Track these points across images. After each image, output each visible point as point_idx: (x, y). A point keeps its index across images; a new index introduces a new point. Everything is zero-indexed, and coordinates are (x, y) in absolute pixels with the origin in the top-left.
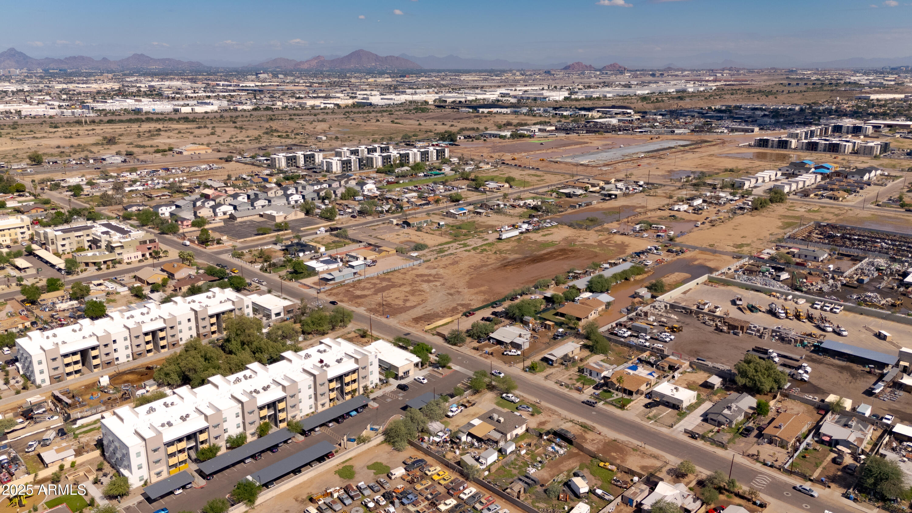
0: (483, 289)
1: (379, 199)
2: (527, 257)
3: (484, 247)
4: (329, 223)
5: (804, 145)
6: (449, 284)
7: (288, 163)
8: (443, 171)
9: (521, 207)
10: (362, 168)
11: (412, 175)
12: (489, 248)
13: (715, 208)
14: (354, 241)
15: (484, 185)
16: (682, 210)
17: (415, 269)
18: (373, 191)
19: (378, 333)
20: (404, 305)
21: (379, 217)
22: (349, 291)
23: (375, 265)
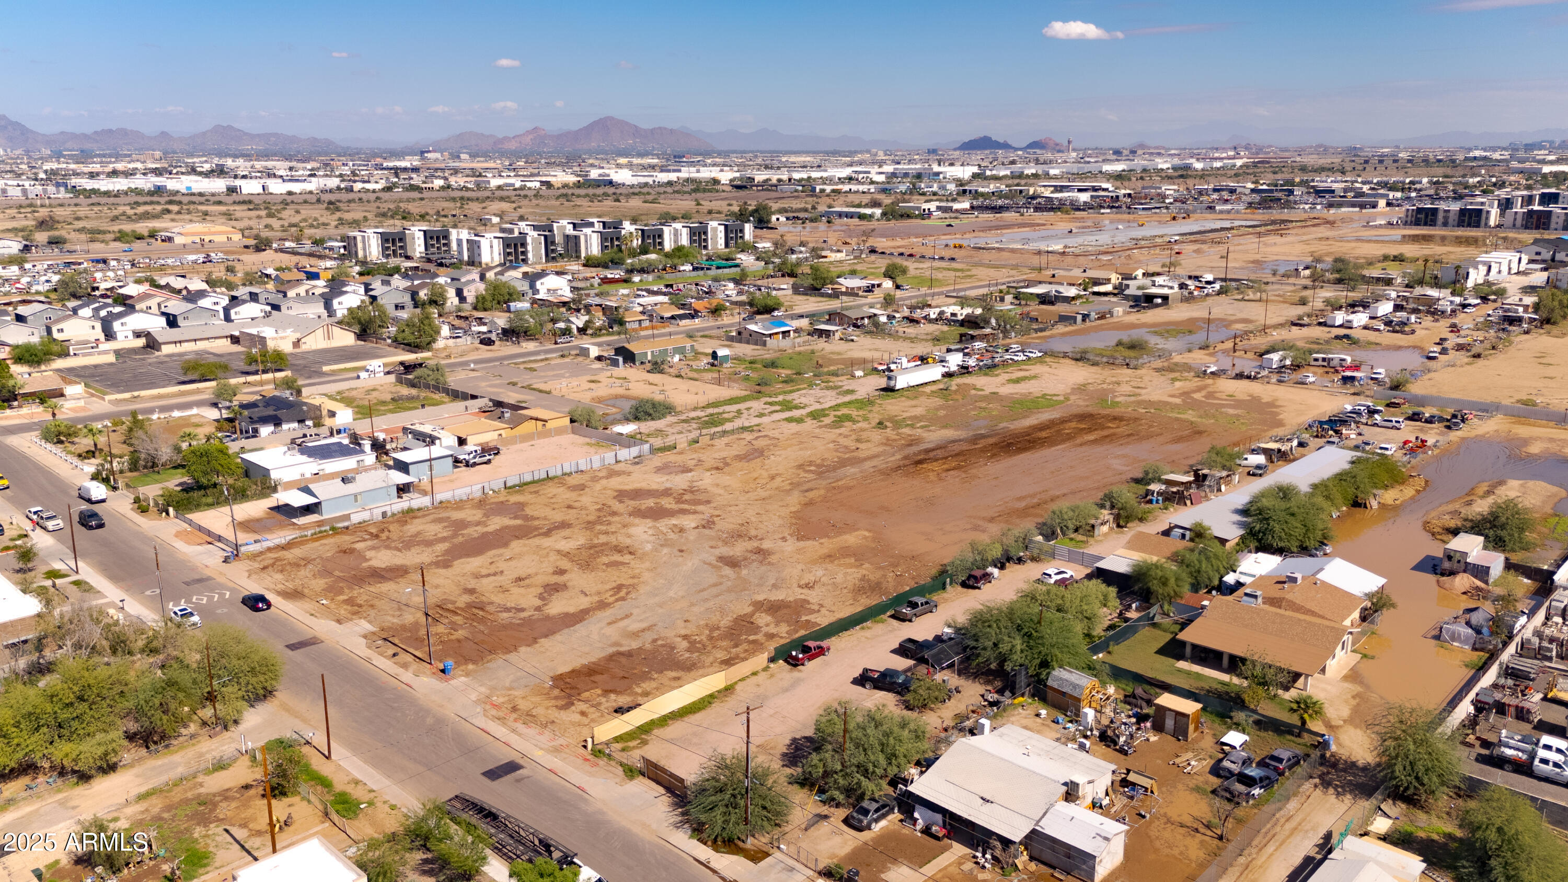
0: (851, 539)
1: (570, 309)
2: (983, 437)
3: (845, 411)
4: (409, 357)
5: (1519, 218)
6: (727, 524)
7: (385, 249)
8: (738, 261)
9: (931, 321)
10: (553, 258)
11: (664, 269)
12: (861, 413)
13: (1437, 320)
14: (457, 395)
15: (832, 283)
16: (1355, 324)
17: (619, 473)
18: (560, 292)
19: (365, 762)
20: (538, 609)
21: (556, 343)
22: (352, 551)
23: (489, 462)
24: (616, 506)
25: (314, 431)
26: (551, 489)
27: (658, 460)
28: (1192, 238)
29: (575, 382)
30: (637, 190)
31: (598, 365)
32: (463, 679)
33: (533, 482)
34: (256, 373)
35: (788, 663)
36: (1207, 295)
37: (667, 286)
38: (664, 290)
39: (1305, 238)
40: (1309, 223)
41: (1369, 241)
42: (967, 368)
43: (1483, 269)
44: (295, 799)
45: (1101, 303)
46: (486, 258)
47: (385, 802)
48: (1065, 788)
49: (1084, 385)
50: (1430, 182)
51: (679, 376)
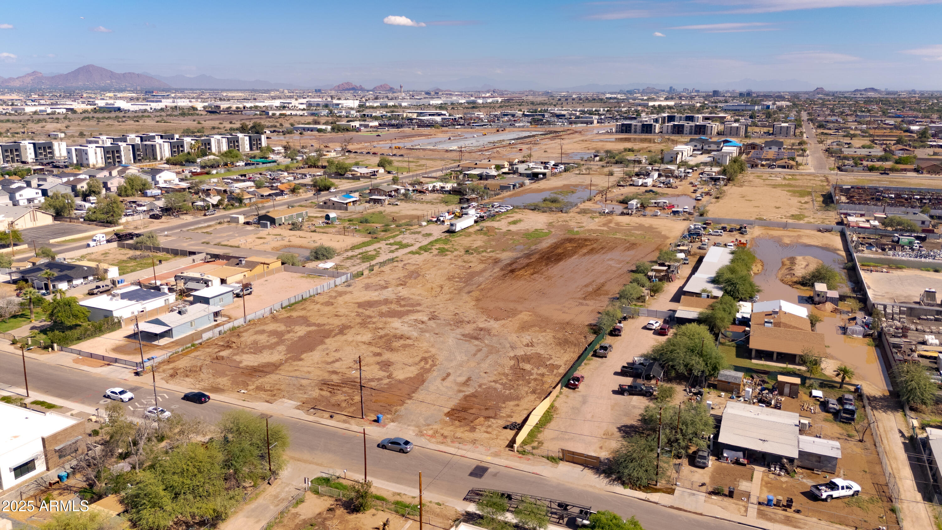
1: (191, 192)
2: (529, 255)
3: (438, 246)
4: (112, 229)
6: (445, 315)
8: (271, 159)
9: (431, 192)
10: (139, 160)
11: (226, 164)
12: (448, 246)
13: (681, 181)
14: (176, 253)
15: (350, 171)
16: (649, 184)
17: (345, 293)
18: (175, 183)
19: (387, 481)
20: (389, 377)
21: (205, 215)
22: (223, 358)
23: (250, 294)
24: (367, 313)
25: (100, 284)
26: (310, 306)
27: (360, 283)
28: (519, 141)
29: (249, 240)
30: (141, 114)
31: (249, 228)
32: (392, 424)
33: (296, 303)
34: (8, 246)
35: (570, 388)
36: (560, 172)
37: (242, 176)
38: (240, 177)
39: (575, 140)
40: (569, 132)
41: (607, 141)
42: (483, 217)
43: (680, 154)
44: (373, 511)
45: (510, 178)
46: (92, 160)
47: (430, 502)
48: (798, 428)
49: (551, 223)
50: (604, 110)
51: (315, 231)
